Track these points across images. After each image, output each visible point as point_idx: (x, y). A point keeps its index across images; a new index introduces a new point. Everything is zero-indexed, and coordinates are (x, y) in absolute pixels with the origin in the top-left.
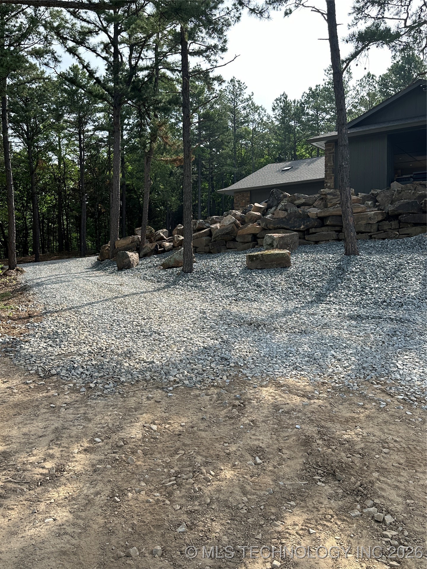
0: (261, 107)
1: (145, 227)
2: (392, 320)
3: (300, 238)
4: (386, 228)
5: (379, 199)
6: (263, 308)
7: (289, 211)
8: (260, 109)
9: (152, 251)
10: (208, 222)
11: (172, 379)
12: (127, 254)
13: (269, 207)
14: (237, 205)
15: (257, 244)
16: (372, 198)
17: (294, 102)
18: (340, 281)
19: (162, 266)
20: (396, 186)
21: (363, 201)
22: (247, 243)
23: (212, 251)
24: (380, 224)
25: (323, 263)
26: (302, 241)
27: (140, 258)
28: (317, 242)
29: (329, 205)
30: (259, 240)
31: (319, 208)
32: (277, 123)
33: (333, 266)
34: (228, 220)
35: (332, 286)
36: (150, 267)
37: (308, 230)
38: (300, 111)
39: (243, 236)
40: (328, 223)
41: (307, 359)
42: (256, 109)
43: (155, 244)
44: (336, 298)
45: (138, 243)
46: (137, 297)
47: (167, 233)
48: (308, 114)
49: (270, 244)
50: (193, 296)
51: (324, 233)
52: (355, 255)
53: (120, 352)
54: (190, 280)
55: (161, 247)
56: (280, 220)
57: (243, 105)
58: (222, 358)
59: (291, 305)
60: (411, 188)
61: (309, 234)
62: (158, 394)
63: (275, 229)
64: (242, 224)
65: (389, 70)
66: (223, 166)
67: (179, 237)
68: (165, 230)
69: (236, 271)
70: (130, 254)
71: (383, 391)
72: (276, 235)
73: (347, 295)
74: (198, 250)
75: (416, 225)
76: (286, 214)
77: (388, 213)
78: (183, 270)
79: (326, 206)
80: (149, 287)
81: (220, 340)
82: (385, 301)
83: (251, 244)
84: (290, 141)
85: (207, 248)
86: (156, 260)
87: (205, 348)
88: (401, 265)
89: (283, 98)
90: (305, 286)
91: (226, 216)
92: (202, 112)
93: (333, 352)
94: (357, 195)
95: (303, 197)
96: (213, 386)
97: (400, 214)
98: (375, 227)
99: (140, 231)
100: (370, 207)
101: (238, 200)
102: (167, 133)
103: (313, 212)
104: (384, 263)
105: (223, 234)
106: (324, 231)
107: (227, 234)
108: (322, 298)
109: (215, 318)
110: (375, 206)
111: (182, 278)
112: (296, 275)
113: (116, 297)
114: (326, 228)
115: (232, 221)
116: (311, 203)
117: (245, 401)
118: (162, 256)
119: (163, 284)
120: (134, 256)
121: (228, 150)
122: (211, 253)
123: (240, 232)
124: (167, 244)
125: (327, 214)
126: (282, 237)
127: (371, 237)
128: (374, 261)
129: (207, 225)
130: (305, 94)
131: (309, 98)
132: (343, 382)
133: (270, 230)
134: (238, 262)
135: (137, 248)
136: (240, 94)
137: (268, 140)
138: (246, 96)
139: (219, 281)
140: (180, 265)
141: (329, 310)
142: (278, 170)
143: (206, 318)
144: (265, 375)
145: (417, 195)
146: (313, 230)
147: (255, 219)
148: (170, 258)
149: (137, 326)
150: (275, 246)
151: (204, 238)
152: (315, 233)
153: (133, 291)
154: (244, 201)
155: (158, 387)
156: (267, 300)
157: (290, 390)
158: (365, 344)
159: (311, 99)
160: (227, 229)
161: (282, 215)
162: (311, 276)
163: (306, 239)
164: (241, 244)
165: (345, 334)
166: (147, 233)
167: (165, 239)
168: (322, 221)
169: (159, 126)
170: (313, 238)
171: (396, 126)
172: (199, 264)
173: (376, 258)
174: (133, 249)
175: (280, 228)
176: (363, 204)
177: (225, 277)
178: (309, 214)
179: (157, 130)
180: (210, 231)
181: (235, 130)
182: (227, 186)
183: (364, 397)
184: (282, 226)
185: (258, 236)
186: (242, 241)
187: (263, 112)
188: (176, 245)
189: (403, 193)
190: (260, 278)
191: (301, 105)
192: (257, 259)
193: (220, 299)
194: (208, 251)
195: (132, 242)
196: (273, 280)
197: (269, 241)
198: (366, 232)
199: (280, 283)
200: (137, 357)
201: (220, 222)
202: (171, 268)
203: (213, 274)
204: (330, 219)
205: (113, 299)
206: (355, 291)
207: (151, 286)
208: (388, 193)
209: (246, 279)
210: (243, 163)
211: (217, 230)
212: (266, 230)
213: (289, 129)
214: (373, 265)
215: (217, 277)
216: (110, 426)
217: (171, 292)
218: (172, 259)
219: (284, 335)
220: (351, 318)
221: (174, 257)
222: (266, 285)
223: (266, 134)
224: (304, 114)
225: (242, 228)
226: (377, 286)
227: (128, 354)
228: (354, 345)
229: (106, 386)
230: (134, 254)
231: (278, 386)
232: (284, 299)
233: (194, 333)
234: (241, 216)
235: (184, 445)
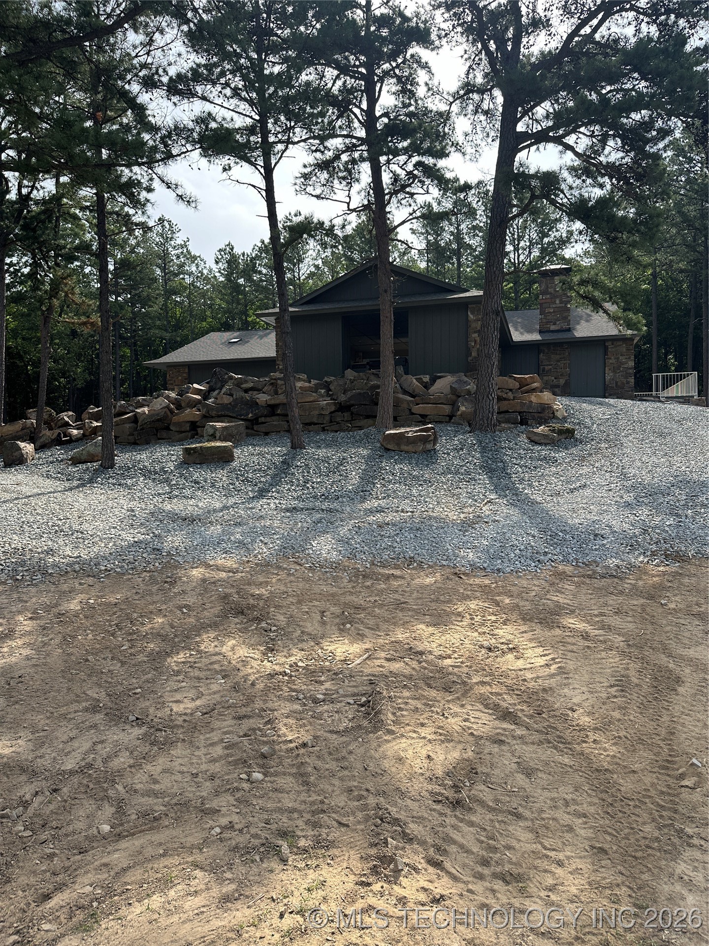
0: (199, 257)
1: (42, 409)
2: (323, 510)
3: (247, 428)
4: (338, 419)
5: (332, 387)
6: (200, 505)
7: (234, 396)
8: (198, 259)
9: (53, 440)
10: (132, 405)
11: (103, 568)
12: (17, 444)
13: (211, 389)
14: (171, 382)
15: (197, 434)
16: (325, 386)
17: (243, 254)
18: (284, 476)
19: (70, 460)
20: (350, 374)
21: (315, 389)
22: (184, 432)
23: (138, 442)
24: (333, 415)
25: (269, 457)
26: (250, 431)
27: (36, 450)
28: (267, 434)
29: (280, 391)
30: (199, 430)
31: (269, 395)
32: (222, 279)
33: (277, 460)
34: (160, 403)
35: (276, 481)
36: (52, 462)
37: (257, 419)
38: (250, 268)
39: (179, 424)
40: (279, 412)
41: (236, 545)
42: (193, 258)
43: (57, 431)
44: (278, 493)
45: (33, 430)
46: (44, 498)
47: (74, 418)
48: (260, 273)
49: (212, 435)
50: (116, 496)
51: (275, 423)
52: (301, 448)
53: (40, 550)
54: (111, 477)
55: (65, 436)
56: (224, 407)
57: (176, 252)
58: (154, 549)
59: (231, 501)
60: (364, 377)
61: (258, 424)
62: (91, 580)
63: (219, 416)
64: (177, 409)
65: (354, 230)
66: (150, 329)
67: (91, 423)
68: (71, 413)
69: (170, 466)
70: (22, 445)
71: (296, 563)
72: (219, 425)
73: (289, 489)
74: (118, 440)
75: (368, 417)
76: (231, 399)
77: (341, 403)
78: (101, 465)
79: (276, 393)
80: (57, 486)
81: (151, 535)
82: (323, 495)
83: (190, 434)
84: (238, 304)
85: (131, 438)
86: (59, 453)
87: (134, 541)
88: (344, 459)
89: (228, 249)
90: (248, 481)
91: (156, 398)
92: (119, 256)
93: (261, 538)
94: (310, 382)
95: (252, 381)
96: (145, 571)
97: (353, 405)
98: (327, 418)
99: (34, 414)
100: (323, 396)
101: (171, 376)
102: (73, 288)
103: (263, 398)
104: (328, 457)
105: (153, 421)
106: (274, 421)
107: (158, 420)
108: (264, 494)
109: (146, 515)
110: (328, 395)
111: (101, 475)
112: (239, 470)
113: (16, 499)
114: (277, 417)
115: (164, 405)
116: (260, 387)
117: (176, 578)
118: (68, 448)
119: (76, 483)
120: (27, 448)
121: (156, 308)
122: (138, 444)
123: (175, 419)
124: (75, 432)
125: (277, 402)
126: (226, 427)
127: (324, 430)
128: (319, 455)
129: (131, 408)
130: (256, 247)
131: (261, 253)
132: (265, 559)
133: (212, 417)
134: (173, 455)
135: (30, 436)
136: (172, 238)
137: (211, 299)
138: (179, 241)
139: (149, 478)
140: (96, 459)
141: (268, 504)
142: (223, 341)
143: (135, 516)
144: (196, 560)
145: (369, 385)
146: (262, 419)
147: (193, 404)
148: (82, 450)
149: (53, 526)
150: (217, 438)
151: (127, 426)
152: (265, 423)
153: (36, 491)
154: (180, 378)
155: (89, 576)
156: (205, 497)
157: (218, 569)
158: (292, 530)
159: (264, 255)
160: (158, 415)
161: (227, 400)
162: (255, 470)
163: (255, 429)
164: (176, 434)
165: (276, 523)
166: (45, 416)
167: (71, 425)
168: (272, 409)
169: (61, 278)
170: (262, 428)
171: (350, 307)
172: (122, 458)
173: (322, 453)
174: (25, 438)
175: (224, 416)
176: (316, 392)
177: (156, 473)
178: (257, 400)
179: (60, 284)
180: (135, 416)
181: (166, 283)
182: (157, 355)
183: (279, 568)
184: (227, 413)
185: (198, 424)
186: (178, 430)
187: (203, 263)
188: (87, 434)
189: (355, 382)
190: (198, 473)
191: (251, 261)
192: (195, 452)
193: (151, 497)
194: (133, 441)
195: (22, 429)
196: (213, 475)
197: (211, 431)
198: (318, 424)
199: (221, 479)
200: (61, 553)
201: (148, 406)
202: (83, 463)
203: (141, 469)
204: (281, 407)
205: (14, 500)
206: (298, 486)
207: (59, 485)
208: (341, 382)
209: (181, 475)
210: (178, 326)
211: (145, 416)
212: (208, 417)
213: (237, 288)
214: (318, 459)
215: (147, 473)
216: (48, 603)
217: (88, 492)
218: (84, 452)
219: (219, 527)
220: (287, 510)
221: (87, 449)
222: (205, 482)
223: (208, 290)
224: (256, 272)
225: (177, 414)
226: (319, 480)
227: (50, 552)
228: (282, 532)
229: (34, 578)
230: (27, 445)
231: (208, 566)
232: (224, 495)
233: (123, 530)
234: (176, 399)
235: (120, 609)
